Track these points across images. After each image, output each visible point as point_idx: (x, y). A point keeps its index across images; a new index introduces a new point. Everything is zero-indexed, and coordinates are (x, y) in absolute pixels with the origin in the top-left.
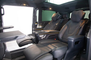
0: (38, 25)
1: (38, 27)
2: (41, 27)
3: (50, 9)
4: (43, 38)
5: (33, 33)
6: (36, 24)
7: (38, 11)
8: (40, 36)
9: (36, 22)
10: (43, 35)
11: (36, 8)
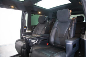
0: (27, 29)
1: (27, 31)
2: (30, 31)
3: (40, 13)
4: (35, 43)
5: (21, 38)
6: (25, 28)
7: (27, 15)
8: (31, 41)
9: (25, 27)
10: (35, 40)
11: (25, 12)
